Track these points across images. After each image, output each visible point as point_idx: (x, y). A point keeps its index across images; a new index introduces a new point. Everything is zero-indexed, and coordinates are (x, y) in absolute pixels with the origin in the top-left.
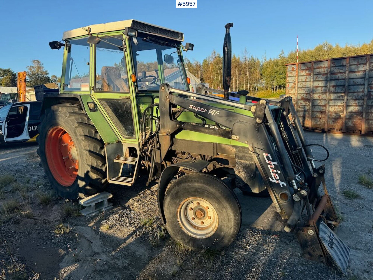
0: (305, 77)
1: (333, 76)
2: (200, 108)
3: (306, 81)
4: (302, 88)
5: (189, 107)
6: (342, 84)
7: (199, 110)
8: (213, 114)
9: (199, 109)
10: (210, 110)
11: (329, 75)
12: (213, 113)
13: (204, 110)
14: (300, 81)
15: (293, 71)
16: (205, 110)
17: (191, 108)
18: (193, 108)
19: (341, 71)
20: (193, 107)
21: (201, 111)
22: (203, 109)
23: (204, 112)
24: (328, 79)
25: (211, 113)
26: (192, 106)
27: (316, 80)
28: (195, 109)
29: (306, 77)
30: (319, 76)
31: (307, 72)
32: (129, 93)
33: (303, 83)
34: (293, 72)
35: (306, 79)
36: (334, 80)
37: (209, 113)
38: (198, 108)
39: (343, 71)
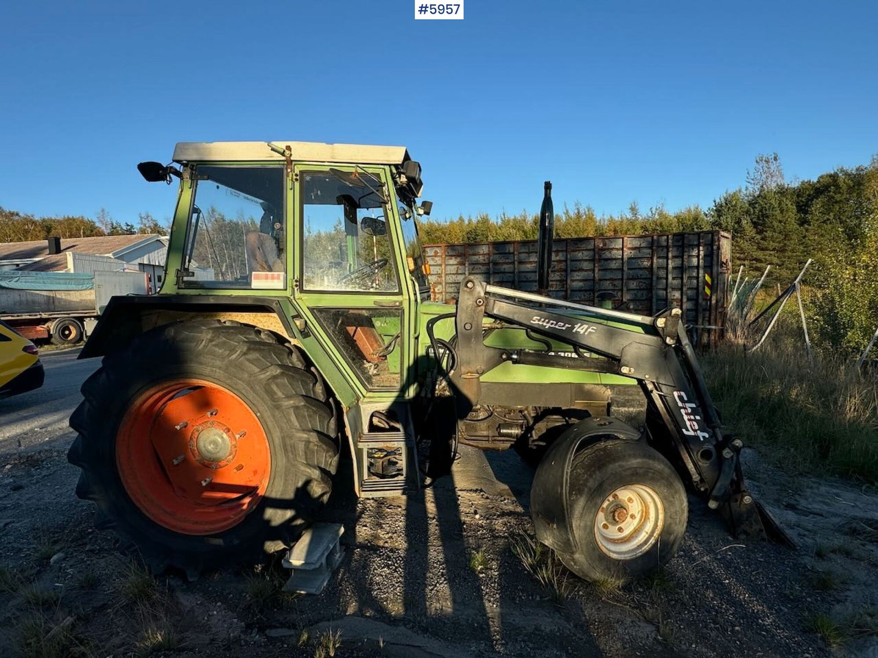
0: (456, 267)
1: (498, 267)
2: (555, 322)
3: (457, 274)
4: (451, 283)
5: (532, 322)
6: (511, 279)
7: (553, 326)
8: (582, 332)
9: (552, 324)
10: (577, 326)
11: (491, 265)
12: (584, 330)
13: (563, 326)
14: (449, 273)
15: (435, 256)
16: (567, 325)
17: (537, 322)
18: (541, 323)
19: (507, 261)
20: (539, 320)
21: (557, 327)
22: (562, 324)
23: (564, 328)
24: (491, 272)
25: (579, 330)
26: (539, 318)
27: (473, 272)
28: (545, 324)
29: (458, 268)
30: (476, 266)
31: (459, 259)
32: (400, 293)
33: (453, 276)
34: (437, 259)
35: (457, 271)
36: (498, 273)
37: (574, 331)
38: (551, 322)
39: (510, 261)
